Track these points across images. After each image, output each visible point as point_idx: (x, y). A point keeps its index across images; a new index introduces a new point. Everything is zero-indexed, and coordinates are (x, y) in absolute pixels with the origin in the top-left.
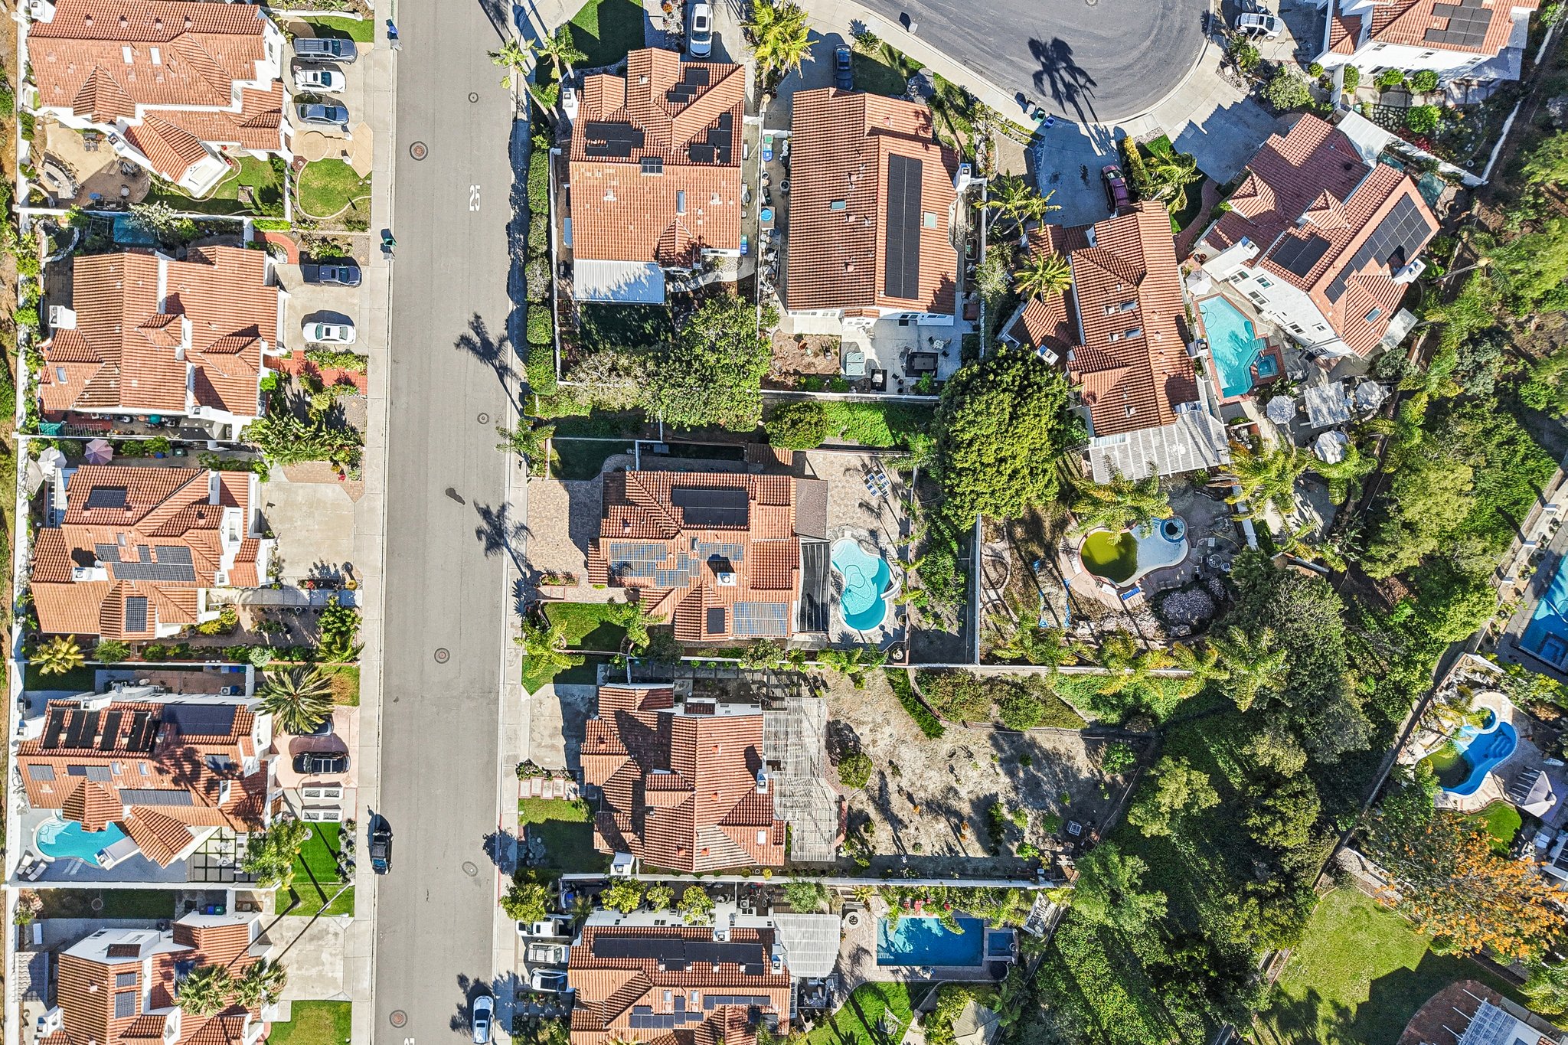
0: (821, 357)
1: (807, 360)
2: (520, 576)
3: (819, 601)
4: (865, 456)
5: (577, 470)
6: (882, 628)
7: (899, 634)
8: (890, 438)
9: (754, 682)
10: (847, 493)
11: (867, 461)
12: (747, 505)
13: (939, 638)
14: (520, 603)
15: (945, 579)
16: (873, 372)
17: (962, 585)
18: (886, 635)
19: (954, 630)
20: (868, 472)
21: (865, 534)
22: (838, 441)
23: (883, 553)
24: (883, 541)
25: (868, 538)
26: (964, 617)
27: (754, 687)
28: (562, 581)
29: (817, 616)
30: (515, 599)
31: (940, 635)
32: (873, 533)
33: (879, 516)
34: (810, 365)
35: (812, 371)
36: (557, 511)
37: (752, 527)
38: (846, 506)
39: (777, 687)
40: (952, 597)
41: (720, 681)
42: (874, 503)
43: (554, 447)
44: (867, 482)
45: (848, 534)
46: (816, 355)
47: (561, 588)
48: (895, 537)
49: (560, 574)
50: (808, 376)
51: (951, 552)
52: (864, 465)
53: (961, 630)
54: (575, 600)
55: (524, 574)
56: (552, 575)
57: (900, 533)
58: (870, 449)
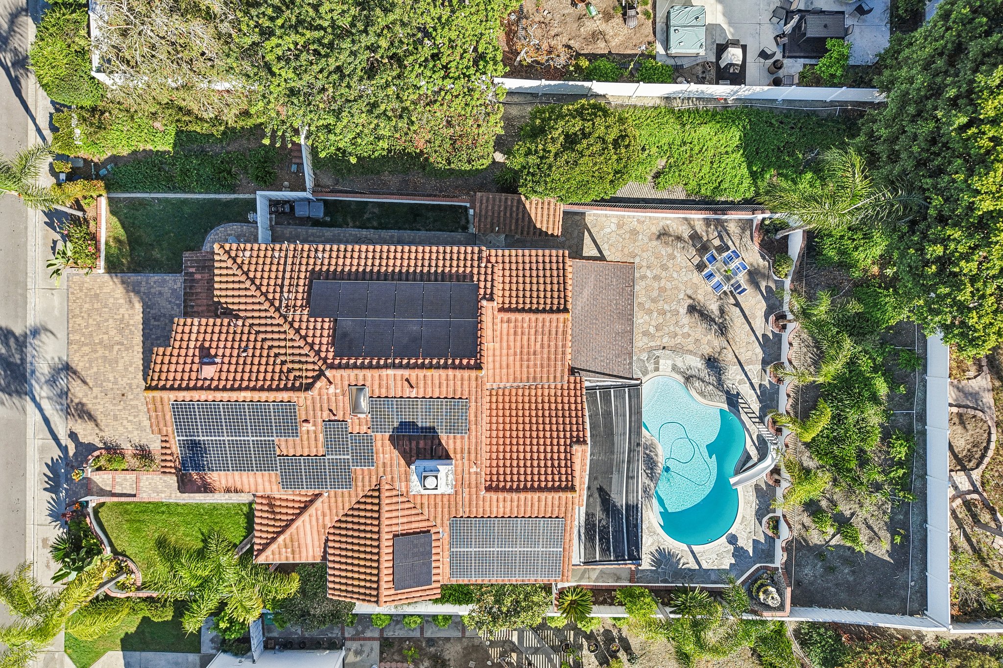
0: (618, 20)
1: (590, 26)
2: (56, 453)
3: (620, 500)
4: (697, 217)
5: (156, 254)
6: (732, 540)
7: (765, 551)
8: (747, 182)
9: (493, 644)
10: (662, 290)
11: (700, 228)
12: (476, 312)
13: (846, 561)
14: (57, 502)
15: (861, 452)
16: (721, 49)
17: (900, 464)
18: (739, 553)
19: (882, 549)
20: (704, 248)
21: (697, 364)
22: (646, 191)
23: (733, 400)
24: (733, 377)
25: (704, 373)
26: (905, 525)
27: (494, 653)
28: (135, 462)
29: (618, 531)
30: (48, 496)
31: (850, 557)
32: (712, 363)
33: (723, 330)
34: (596, 36)
35: (601, 48)
36: (121, 331)
37: (488, 360)
38: (663, 313)
39: (536, 651)
40: (878, 487)
41: (431, 642)
42: (713, 307)
43: (113, 212)
44: (700, 267)
45: (665, 364)
46: (607, 17)
47: (131, 476)
48: (754, 369)
49: (129, 450)
50: (592, 57)
51: (874, 399)
52: (695, 237)
53: (900, 552)
54: (155, 498)
55: (64, 449)
56: (113, 451)
57: (765, 363)
58: (707, 203)
